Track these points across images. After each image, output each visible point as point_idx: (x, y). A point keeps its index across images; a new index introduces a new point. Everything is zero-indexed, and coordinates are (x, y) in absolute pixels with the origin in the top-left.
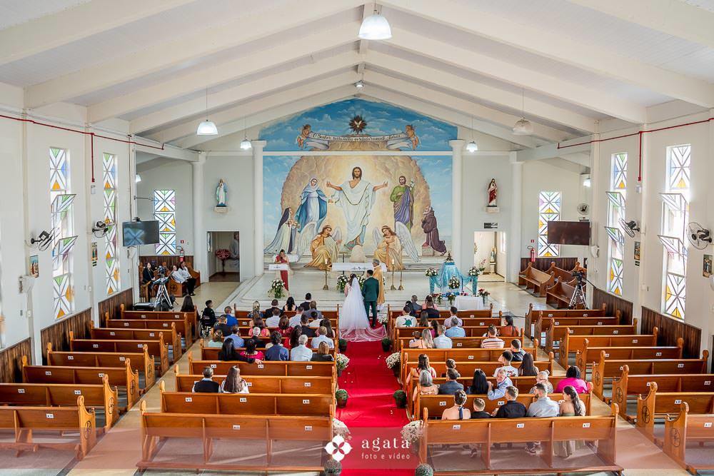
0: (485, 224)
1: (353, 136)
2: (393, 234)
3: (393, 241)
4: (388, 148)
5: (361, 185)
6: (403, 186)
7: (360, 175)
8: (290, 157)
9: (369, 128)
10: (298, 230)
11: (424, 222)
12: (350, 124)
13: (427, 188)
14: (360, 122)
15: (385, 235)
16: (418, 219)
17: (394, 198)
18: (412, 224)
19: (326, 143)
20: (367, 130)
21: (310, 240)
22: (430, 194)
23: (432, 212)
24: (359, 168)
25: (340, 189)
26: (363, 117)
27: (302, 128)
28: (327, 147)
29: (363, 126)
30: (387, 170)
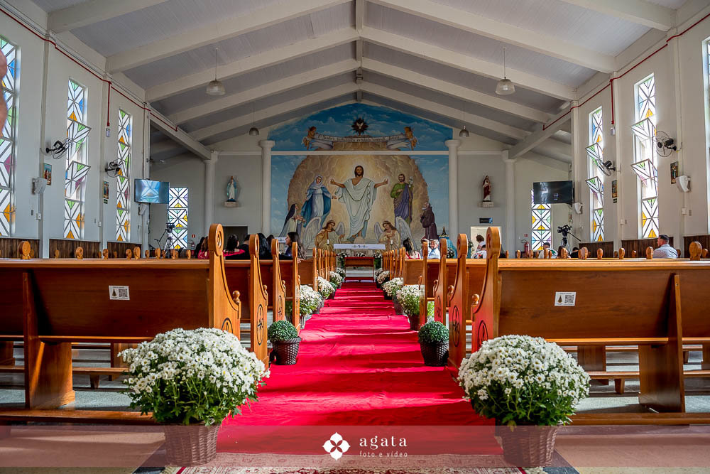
0: (481, 219)
1: (355, 137)
2: (394, 229)
3: (393, 235)
4: (388, 148)
5: (362, 183)
6: (402, 183)
7: (362, 173)
8: (296, 157)
9: (370, 130)
10: (303, 224)
11: (423, 217)
12: (353, 126)
13: (425, 185)
14: (362, 124)
15: (386, 230)
16: (416, 214)
17: (394, 194)
18: (411, 219)
19: (330, 143)
20: (368, 132)
21: (315, 234)
22: (428, 191)
23: (430, 208)
24: (361, 167)
25: (343, 186)
26: (365, 119)
27: (308, 129)
28: (332, 148)
29: (365, 127)
30: (387, 168)
